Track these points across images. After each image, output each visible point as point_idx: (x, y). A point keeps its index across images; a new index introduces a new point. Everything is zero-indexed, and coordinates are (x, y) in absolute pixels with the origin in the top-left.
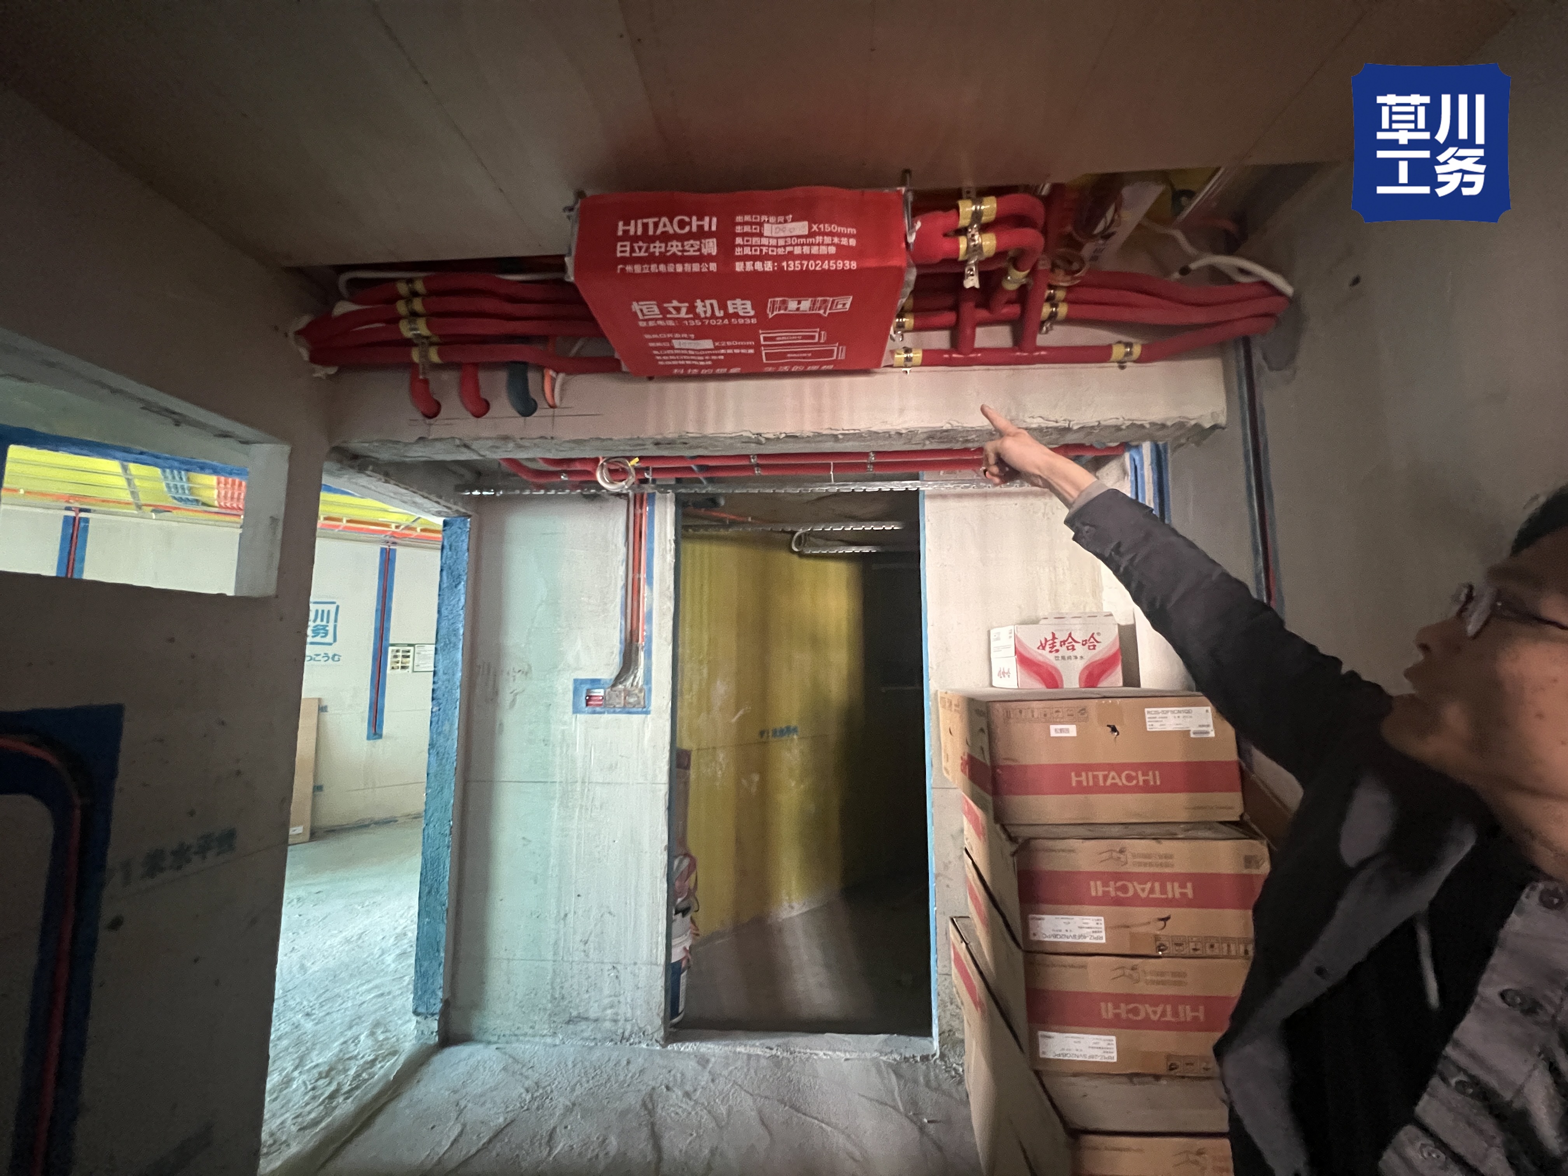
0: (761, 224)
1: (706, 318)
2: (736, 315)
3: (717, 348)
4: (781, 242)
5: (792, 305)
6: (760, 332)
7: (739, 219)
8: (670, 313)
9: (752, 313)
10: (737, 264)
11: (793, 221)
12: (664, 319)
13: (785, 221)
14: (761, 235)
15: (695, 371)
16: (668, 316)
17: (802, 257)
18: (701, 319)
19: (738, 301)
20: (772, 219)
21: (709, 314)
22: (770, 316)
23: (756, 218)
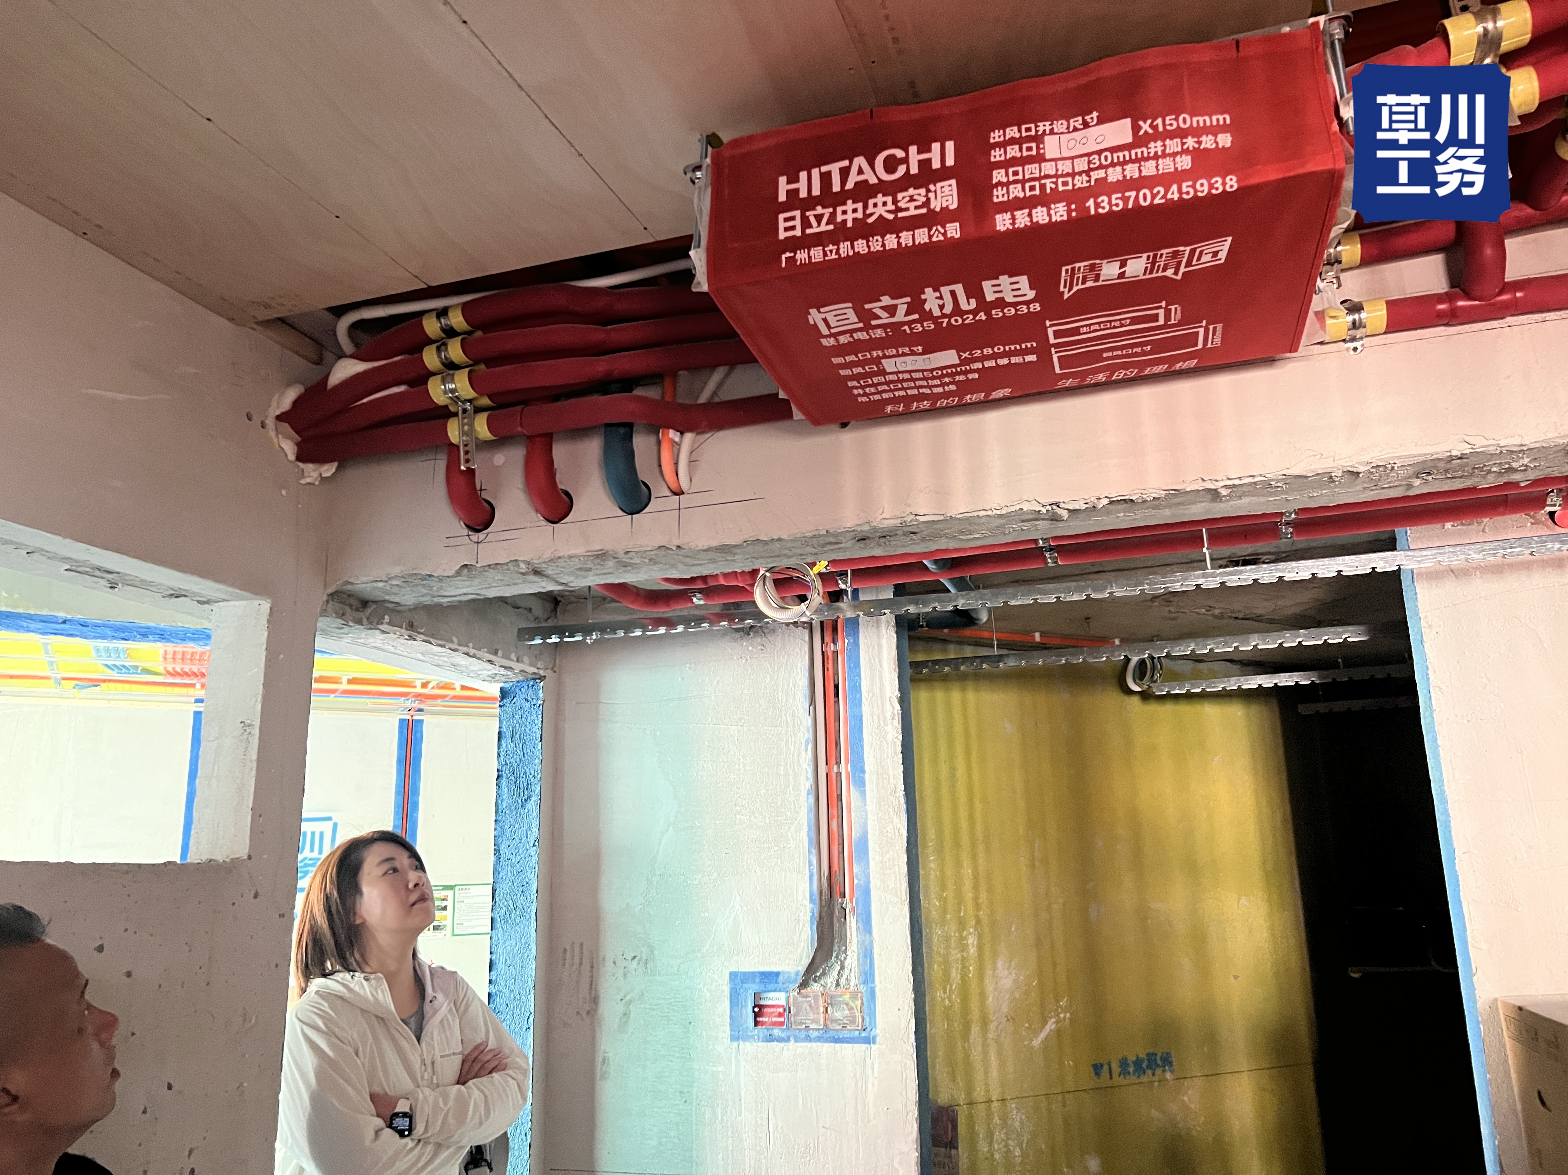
0: (1038, 139)
1: (944, 316)
2: (1001, 303)
3: (964, 362)
4: (1081, 165)
5: (1110, 270)
6: (1048, 323)
7: (996, 136)
8: (879, 318)
9: (1031, 294)
10: (999, 217)
11: (1100, 121)
12: (867, 328)
13: (1086, 125)
14: (1040, 159)
15: (926, 404)
16: (874, 322)
17: (1125, 185)
18: (935, 320)
19: (1004, 280)
20: (1060, 126)
21: (948, 309)
22: (1066, 296)
23: (1028, 130)
